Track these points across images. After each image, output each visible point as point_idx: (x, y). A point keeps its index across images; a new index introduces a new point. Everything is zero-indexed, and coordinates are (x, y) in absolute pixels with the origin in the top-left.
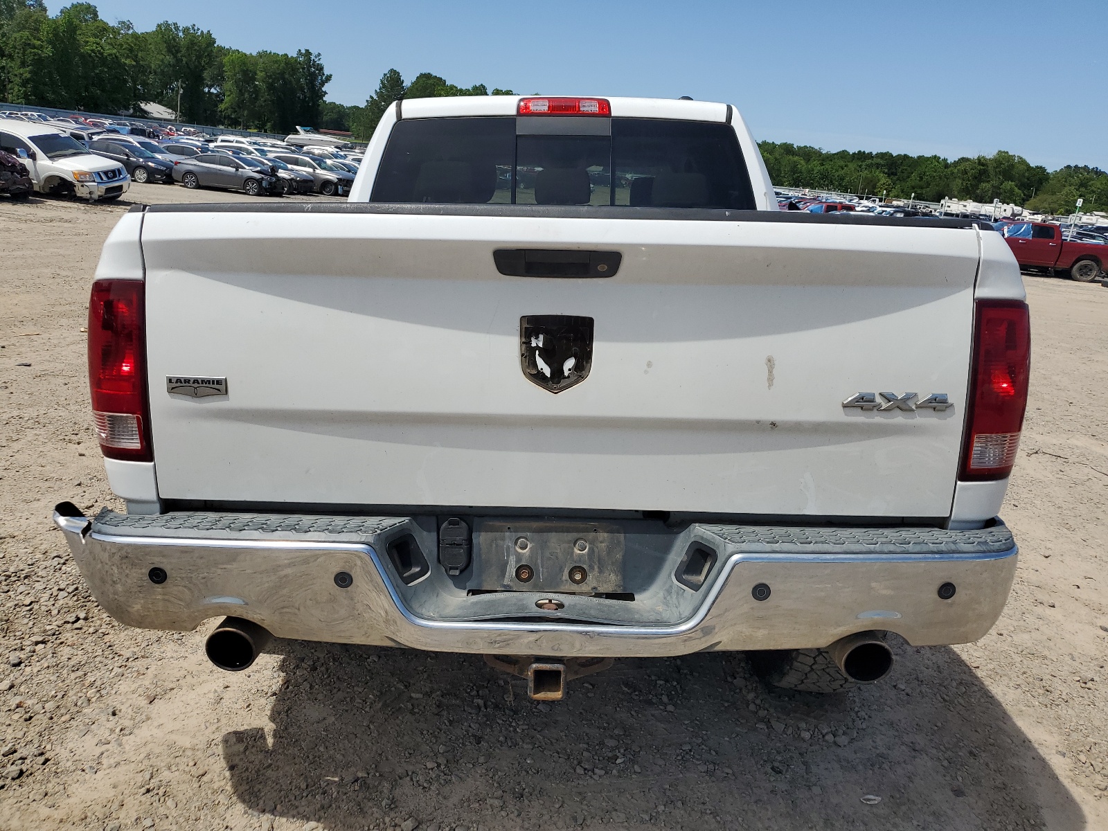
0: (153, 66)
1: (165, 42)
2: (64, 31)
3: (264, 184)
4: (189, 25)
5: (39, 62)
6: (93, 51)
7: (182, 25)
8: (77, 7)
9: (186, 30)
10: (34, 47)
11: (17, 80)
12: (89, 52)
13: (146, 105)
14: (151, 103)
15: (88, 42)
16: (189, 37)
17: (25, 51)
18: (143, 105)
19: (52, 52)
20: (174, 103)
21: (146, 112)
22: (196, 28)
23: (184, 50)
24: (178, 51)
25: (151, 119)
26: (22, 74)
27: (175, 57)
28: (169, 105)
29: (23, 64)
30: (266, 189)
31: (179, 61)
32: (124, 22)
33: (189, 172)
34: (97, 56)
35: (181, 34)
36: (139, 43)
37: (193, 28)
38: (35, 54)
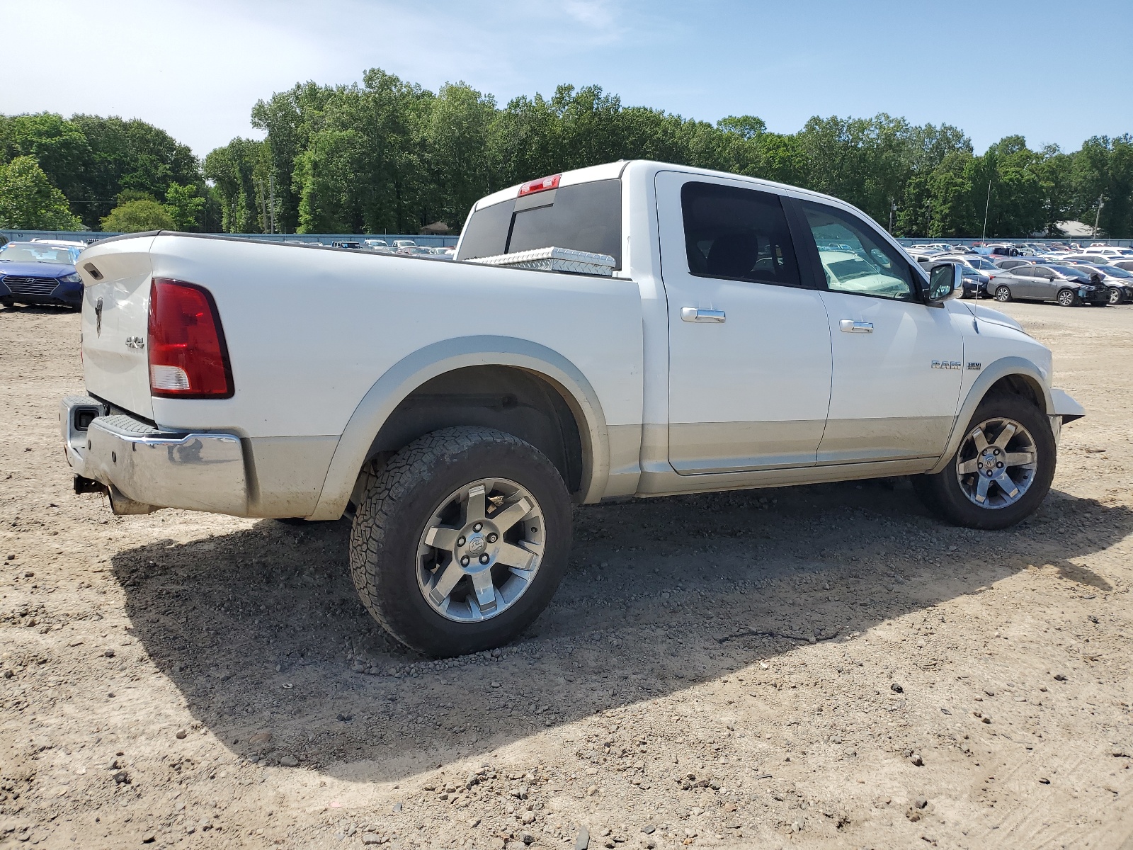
0: (1073, 184)
1: (1090, 158)
2: (985, 166)
3: (1081, 294)
4: (1121, 135)
5: (959, 198)
6: (1011, 180)
7: (1112, 136)
8: (1005, 141)
9: (1117, 142)
10: (956, 185)
11: (938, 216)
12: (1007, 181)
13: (1063, 224)
14: (1069, 222)
15: (1008, 172)
16: (1119, 147)
17: (947, 189)
18: (1059, 226)
19: (972, 187)
20: (1093, 219)
21: (1060, 231)
22: (1128, 137)
23: (1110, 163)
24: (1103, 165)
25: (1068, 237)
26: (942, 211)
27: (1100, 170)
28: (1088, 221)
29: (945, 202)
30: (1083, 299)
31: (1103, 174)
32: (1049, 147)
33: (1002, 286)
34: (1014, 184)
35: (1110, 147)
36: (1064, 163)
37: (1125, 138)
38: (956, 191)
